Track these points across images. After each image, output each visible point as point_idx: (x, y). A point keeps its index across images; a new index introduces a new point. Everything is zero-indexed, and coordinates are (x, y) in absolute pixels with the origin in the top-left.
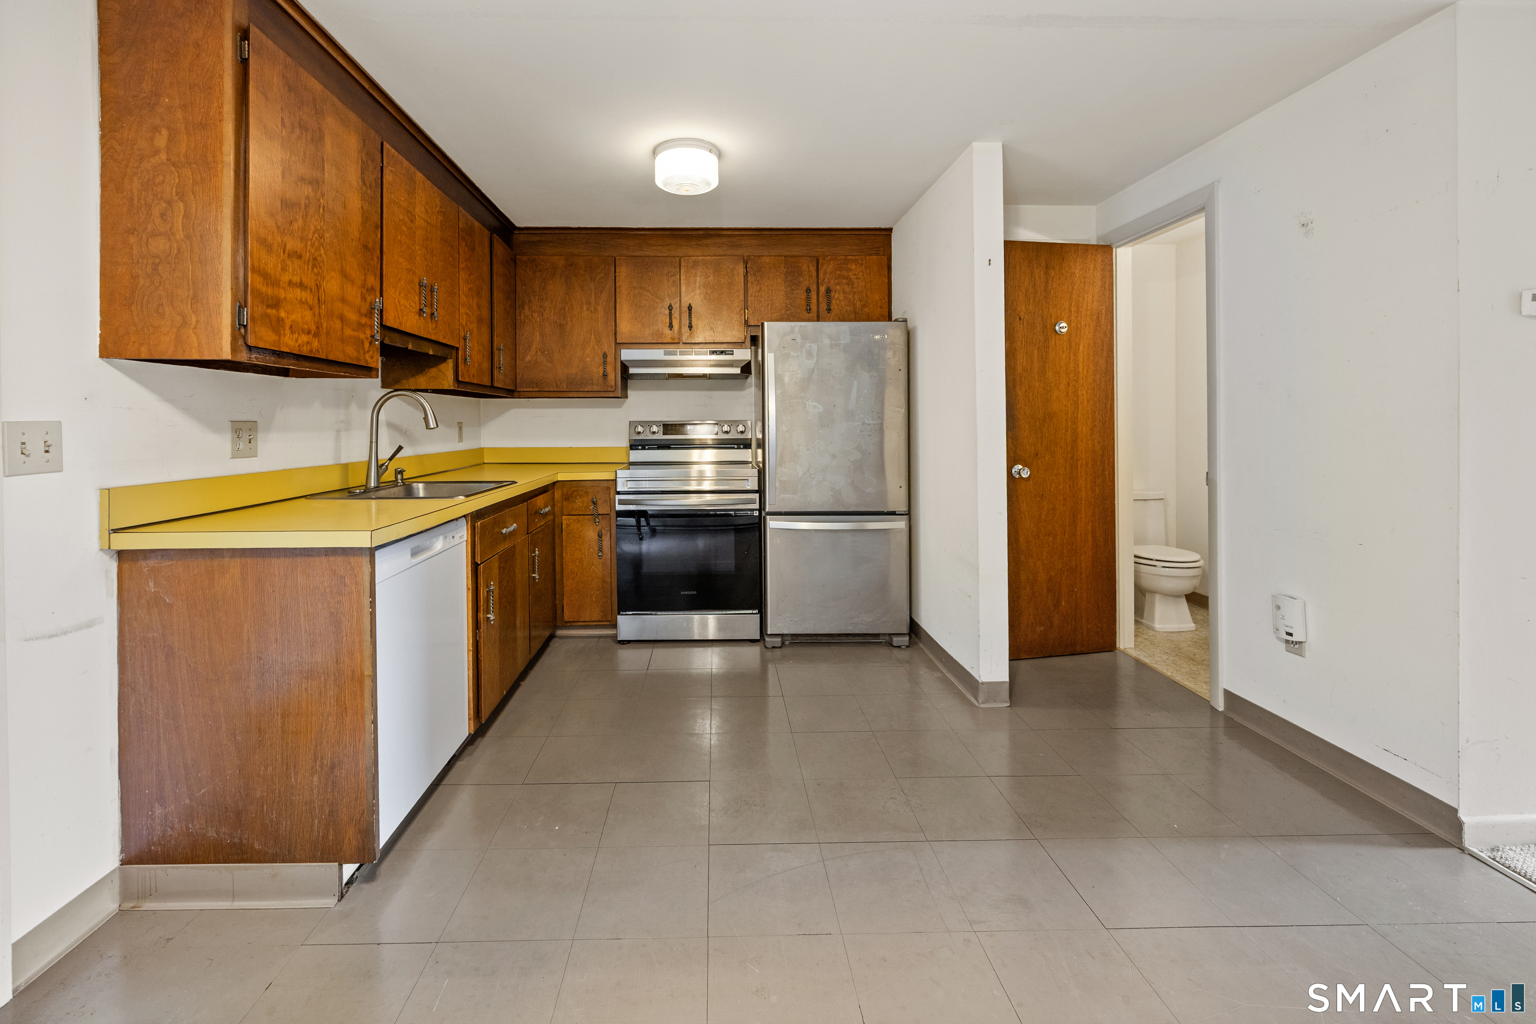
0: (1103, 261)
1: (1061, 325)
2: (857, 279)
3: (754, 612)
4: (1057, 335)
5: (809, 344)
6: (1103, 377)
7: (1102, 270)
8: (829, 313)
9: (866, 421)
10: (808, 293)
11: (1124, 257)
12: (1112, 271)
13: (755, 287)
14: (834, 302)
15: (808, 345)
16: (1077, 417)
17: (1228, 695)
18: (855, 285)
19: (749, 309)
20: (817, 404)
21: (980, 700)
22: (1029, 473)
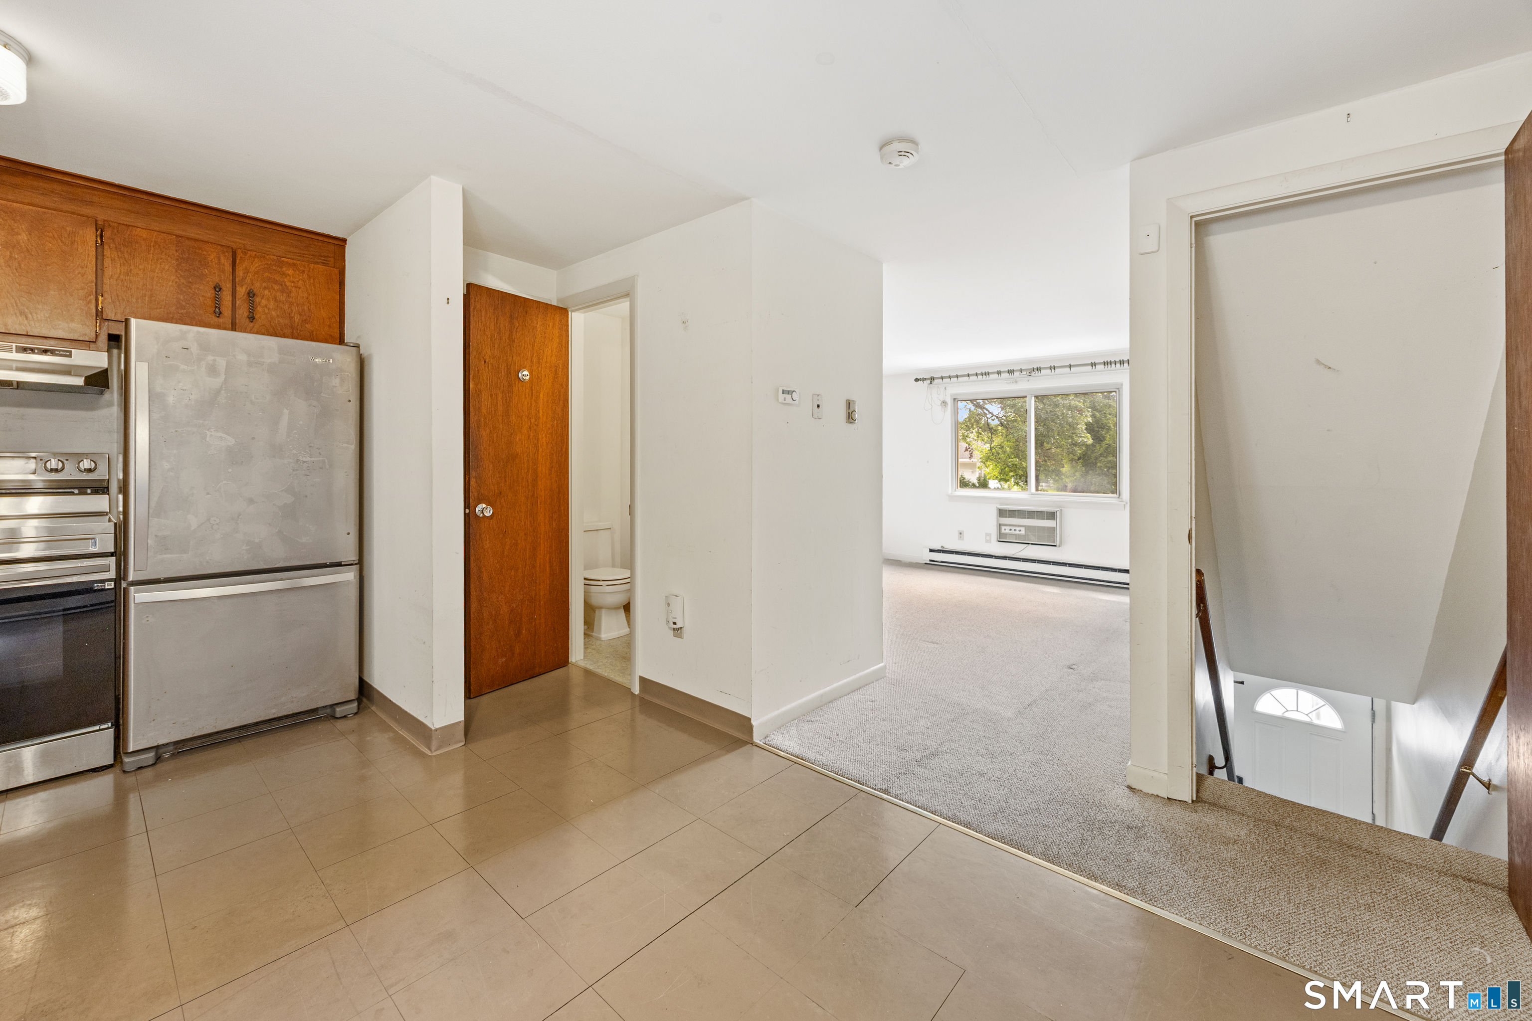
0: (560, 321)
1: (524, 373)
2: (296, 287)
3: (106, 726)
4: (520, 382)
5: (213, 358)
6: (560, 423)
7: (560, 329)
8: (252, 322)
9: (301, 458)
10: (217, 291)
11: (577, 321)
12: (568, 331)
13: (118, 266)
14: (259, 309)
15: (210, 358)
16: (538, 458)
17: (643, 680)
18: (292, 295)
19: (106, 295)
20: (224, 435)
21: (433, 749)
22: (491, 512)
